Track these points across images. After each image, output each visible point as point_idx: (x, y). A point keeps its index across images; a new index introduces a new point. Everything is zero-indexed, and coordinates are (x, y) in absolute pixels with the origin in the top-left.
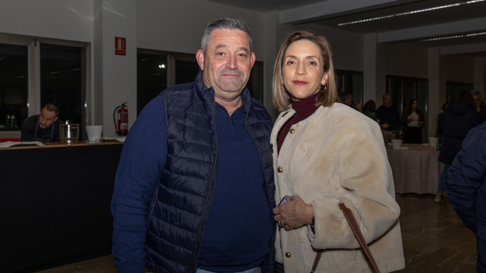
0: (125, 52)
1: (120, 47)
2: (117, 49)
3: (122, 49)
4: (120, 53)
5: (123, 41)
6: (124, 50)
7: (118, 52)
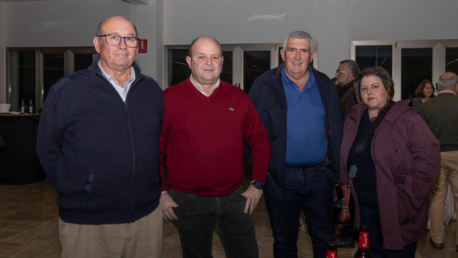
0: (146, 50)
1: (142, 47)
2: (140, 49)
3: (144, 48)
4: (143, 51)
5: (145, 42)
6: (146, 49)
7: (140, 51)
